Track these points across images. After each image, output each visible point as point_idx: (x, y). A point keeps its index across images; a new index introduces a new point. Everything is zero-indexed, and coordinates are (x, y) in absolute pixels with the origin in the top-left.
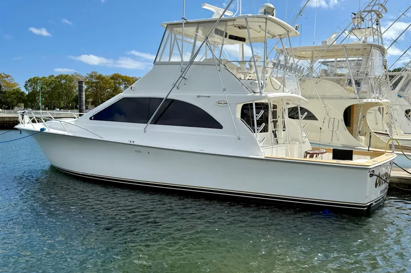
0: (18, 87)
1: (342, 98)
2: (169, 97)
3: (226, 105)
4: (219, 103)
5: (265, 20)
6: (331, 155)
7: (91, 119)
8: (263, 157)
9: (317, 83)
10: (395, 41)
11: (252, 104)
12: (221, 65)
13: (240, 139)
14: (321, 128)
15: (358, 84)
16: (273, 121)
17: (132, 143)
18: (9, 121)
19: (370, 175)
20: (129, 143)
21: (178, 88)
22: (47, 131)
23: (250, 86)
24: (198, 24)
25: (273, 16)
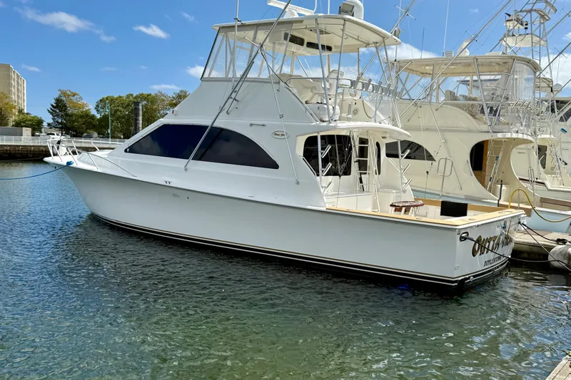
0: (87, 108)
1: (470, 131)
2: (215, 125)
3: (283, 137)
4: (276, 134)
5: (342, 22)
6: (438, 209)
7: (126, 151)
8: (324, 209)
9: (437, 110)
10: (561, 53)
11: (316, 137)
12: (281, 83)
13: (298, 183)
14: (427, 172)
15: (493, 111)
16: (359, 161)
17: (168, 184)
18: (34, 151)
19: (461, 238)
20: (165, 184)
21: (228, 113)
22: (74, 165)
23: (318, 112)
24: (257, 26)
25: (353, 15)
